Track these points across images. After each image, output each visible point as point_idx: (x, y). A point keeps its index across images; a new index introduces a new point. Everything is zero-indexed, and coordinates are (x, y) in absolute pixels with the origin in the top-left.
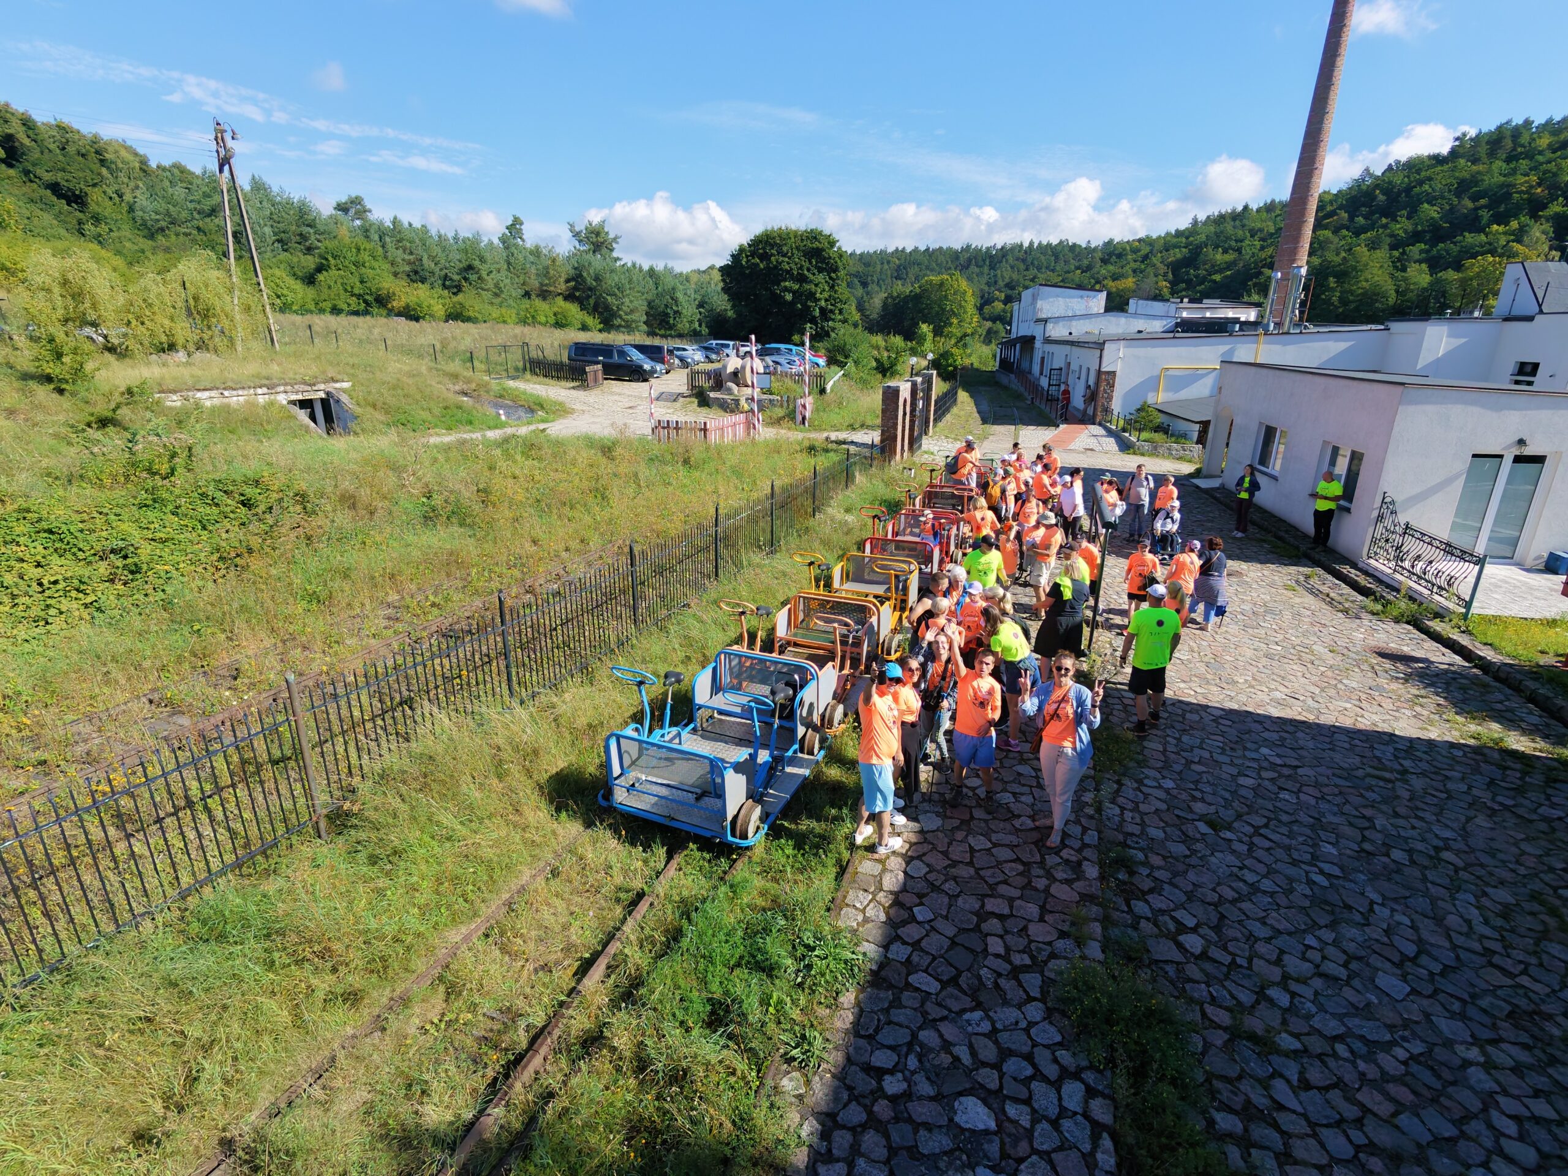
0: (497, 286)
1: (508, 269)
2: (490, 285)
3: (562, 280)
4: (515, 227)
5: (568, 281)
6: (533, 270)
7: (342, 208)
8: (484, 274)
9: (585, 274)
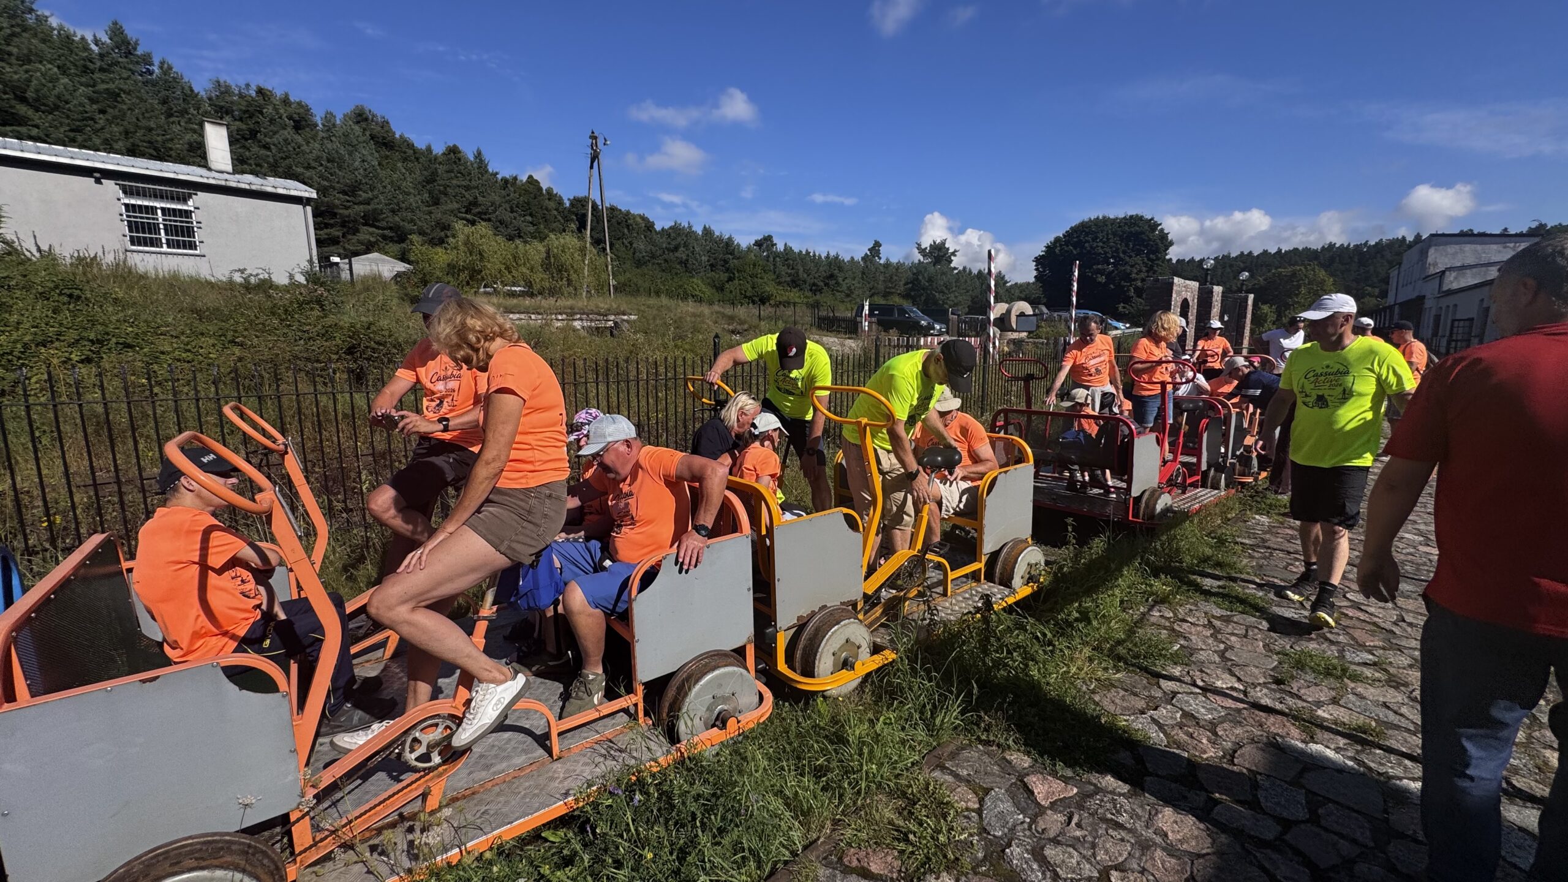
0: (849, 288)
1: (862, 278)
2: (844, 287)
3: (902, 283)
4: (875, 249)
5: (906, 284)
6: (882, 278)
7: (758, 243)
8: (840, 280)
9: (920, 277)
